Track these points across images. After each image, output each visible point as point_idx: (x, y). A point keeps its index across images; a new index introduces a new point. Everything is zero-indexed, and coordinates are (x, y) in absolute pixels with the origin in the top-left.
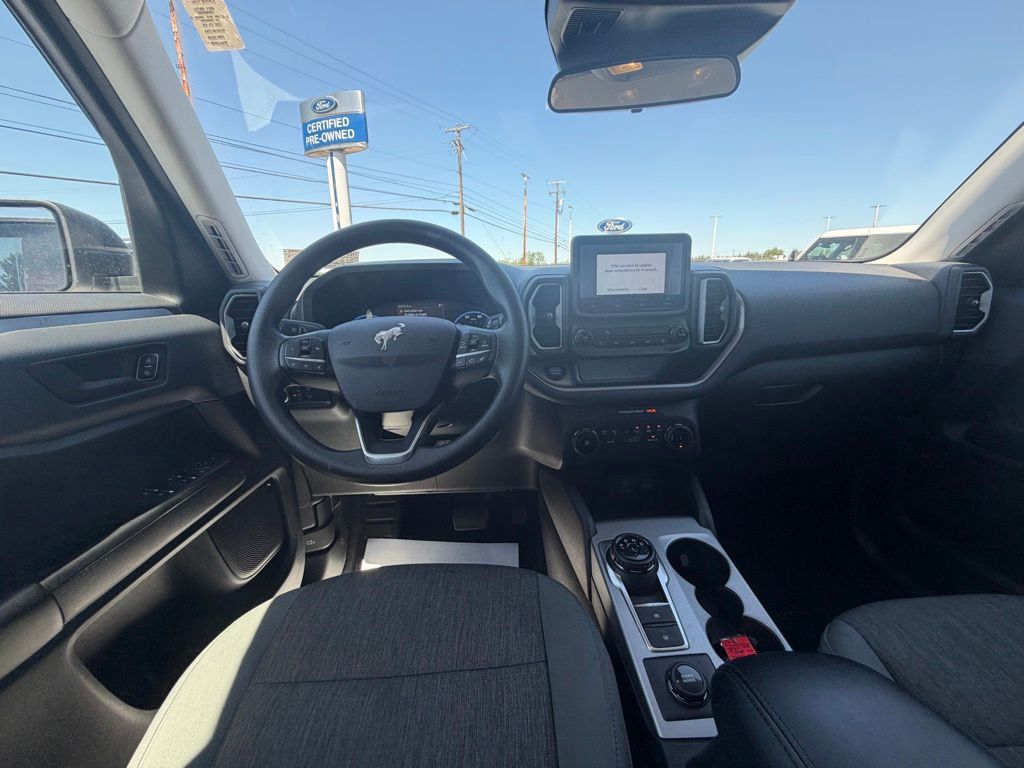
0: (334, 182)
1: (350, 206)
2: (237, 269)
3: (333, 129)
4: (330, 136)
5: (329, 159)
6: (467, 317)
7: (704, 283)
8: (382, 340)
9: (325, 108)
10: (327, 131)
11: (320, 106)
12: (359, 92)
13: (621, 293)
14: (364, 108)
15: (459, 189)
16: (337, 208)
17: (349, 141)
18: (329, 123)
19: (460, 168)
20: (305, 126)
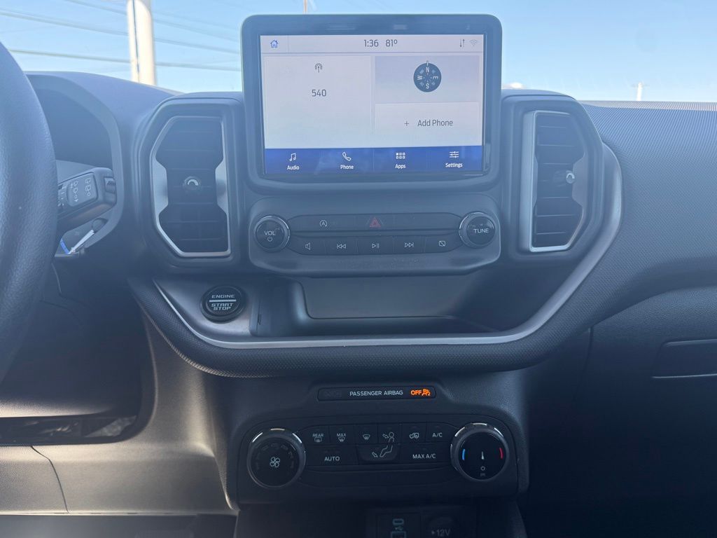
7: (531, 120)
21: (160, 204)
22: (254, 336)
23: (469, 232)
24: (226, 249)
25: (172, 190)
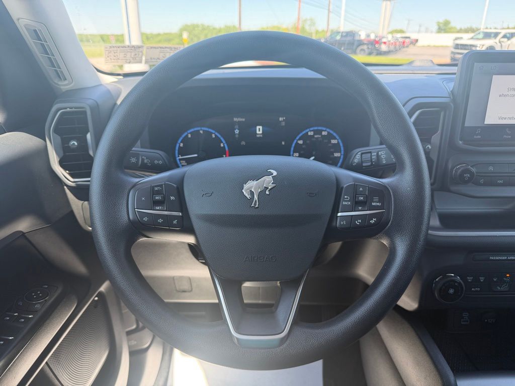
2: (60, 76)
6: (311, 133)
8: (252, 193)
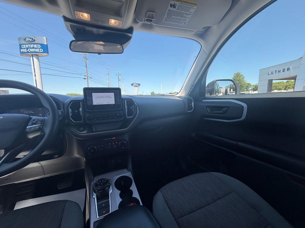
0: (34, 66)
1: (41, 74)
3: (33, 48)
4: (32, 50)
5: (32, 57)
7: (126, 100)
9: (30, 40)
10: (30, 48)
11: (27, 39)
12: (45, 38)
13: (101, 104)
14: (47, 43)
15: (86, 72)
16: (35, 75)
17: (40, 52)
18: (32, 46)
19: (86, 65)
20: (20, 45)
21: (70, 115)
22: (87, 133)
23: (119, 115)
24: (82, 120)
25: (72, 112)
